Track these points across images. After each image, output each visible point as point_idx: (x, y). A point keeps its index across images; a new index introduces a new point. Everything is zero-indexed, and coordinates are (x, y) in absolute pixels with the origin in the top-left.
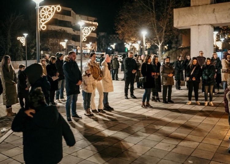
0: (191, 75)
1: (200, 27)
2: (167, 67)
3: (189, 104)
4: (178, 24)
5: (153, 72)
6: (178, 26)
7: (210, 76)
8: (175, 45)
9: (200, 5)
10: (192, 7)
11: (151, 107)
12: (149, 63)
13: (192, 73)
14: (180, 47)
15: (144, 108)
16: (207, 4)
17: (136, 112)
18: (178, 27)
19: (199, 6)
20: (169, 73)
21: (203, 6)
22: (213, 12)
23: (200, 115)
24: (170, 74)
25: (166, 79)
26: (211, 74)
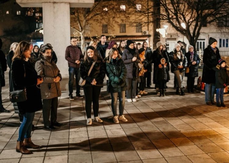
1: (56, 5)
7: (121, 77)
12: (27, 60)
20: (53, 76)
25: (50, 87)
26: (122, 73)
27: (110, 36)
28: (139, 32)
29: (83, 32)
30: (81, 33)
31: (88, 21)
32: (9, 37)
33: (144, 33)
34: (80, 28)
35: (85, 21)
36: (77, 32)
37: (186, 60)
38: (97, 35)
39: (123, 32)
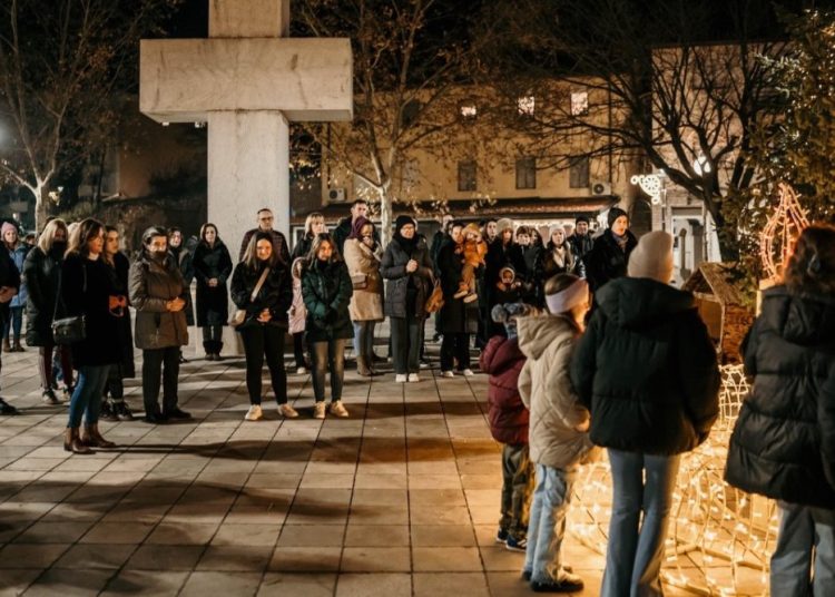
0: (252, 300)
1: (243, 117)
2: (157, 271)
3: (255, 417)
4: (157, 99)
5: (115, 295)
6: (157, 111)
7: (333, 305)
8: (93, 191)
9: (244, 35)
10: (215, 41)
11: (110, 447)
12: (94, 257)
13: (255, 294)
14: (110, 198)
15: (76, 453)
16: (269, 37)
17: (49, 474)
18: (154, 114)
19: (240, 38)
20: (167, 296)
21: (254, 40)
22: (293, 68)
23: (329, 460)
24: (172, 299)
25: (158, 323)
26: (339, 296)
27: (477, 201)
28: (580, 187)
29: (386, 186)
30: (380, 191)
31: (404, 152)
32: (162, 203)
33: (597, 192)
34: (378, 173)
35: (393, 150)
36: (368, 186)
37: (583, 272)
38: (432, 198)
39: (526, 187)
